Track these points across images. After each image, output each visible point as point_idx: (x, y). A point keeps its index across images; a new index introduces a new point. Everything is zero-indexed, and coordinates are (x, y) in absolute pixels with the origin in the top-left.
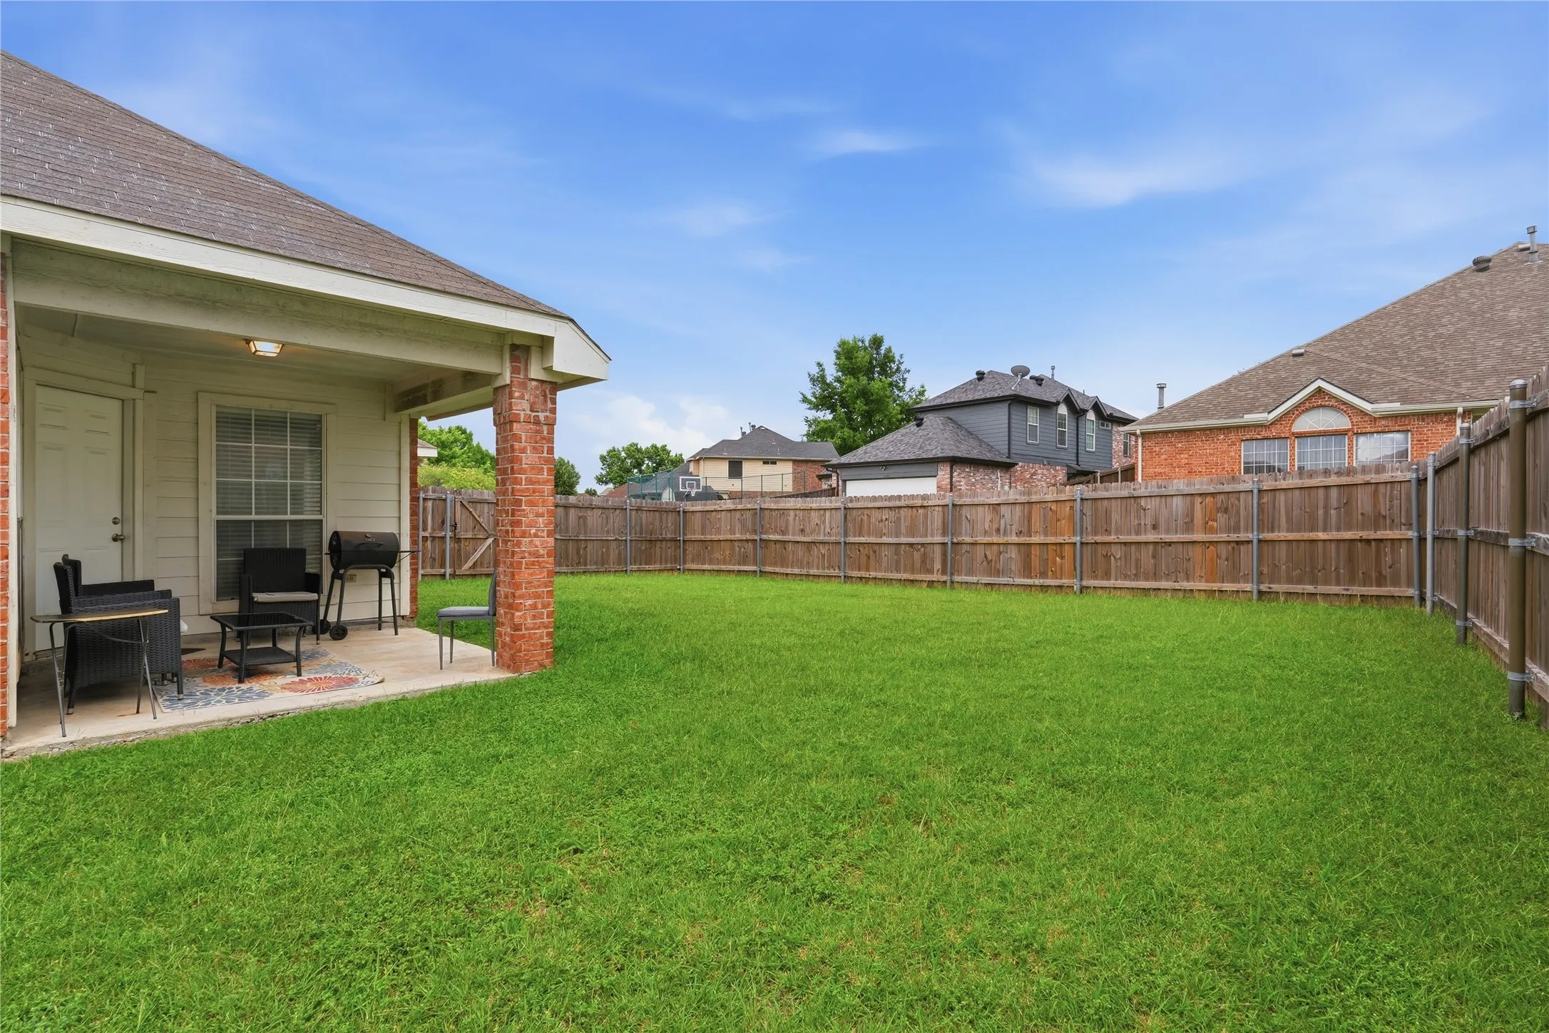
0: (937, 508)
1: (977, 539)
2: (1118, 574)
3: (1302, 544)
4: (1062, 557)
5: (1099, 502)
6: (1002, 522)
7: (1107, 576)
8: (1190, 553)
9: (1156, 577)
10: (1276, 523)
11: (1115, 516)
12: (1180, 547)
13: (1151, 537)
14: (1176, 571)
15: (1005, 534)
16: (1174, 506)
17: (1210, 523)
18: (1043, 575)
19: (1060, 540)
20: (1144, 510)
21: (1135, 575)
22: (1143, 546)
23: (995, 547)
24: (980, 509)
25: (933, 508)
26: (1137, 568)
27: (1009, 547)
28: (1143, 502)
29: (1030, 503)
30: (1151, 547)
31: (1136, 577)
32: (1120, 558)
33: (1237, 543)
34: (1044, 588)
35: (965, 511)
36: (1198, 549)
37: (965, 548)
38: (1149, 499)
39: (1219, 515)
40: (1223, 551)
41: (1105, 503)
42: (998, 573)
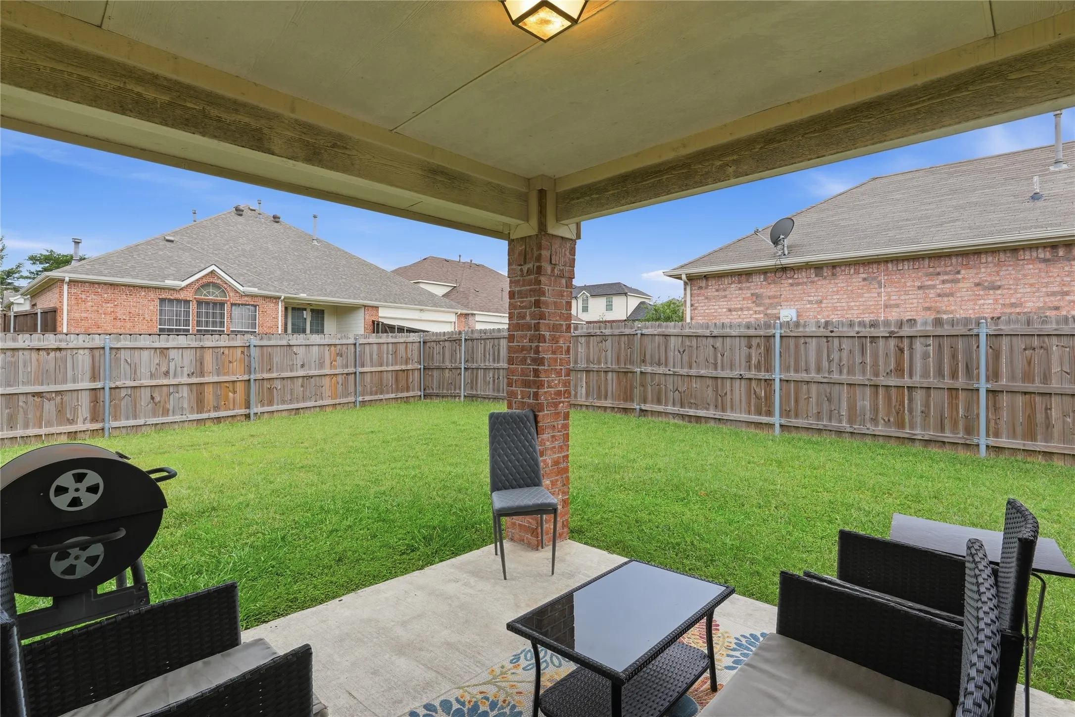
0: (81, 352)
1: (142, 382)
2: (280, 401)
3: (377, 373)
4: (235, 392)
5: (265, 349)
6: (172, 365)
7: (271, 403)
8: (323, 383)
9: (304, 399)
10: (365, 363)
11: (276, 359)
12: (318, 378)
13: (301, 373)
14: (316, 394)
15: (175, 375)
16: (314, 351)
17: (333, 363)
18: (216, 408)
19: (234, 378)
20: (296, 354)
21: (290, 400)
22: (295, 379)
23: (165, 389)
24: (146, 353)
25: (75, 351)
26: (291, 394)
27: (180, 387)
28: (295, 349)
29: (202, 347)
30: (300, 380)
31: (291, 401)
32: (280, 389)
33: (347, 374)
34: (218, 419)
35: (123, 354)
36: (328, 379)
37: (123, 393)
38: (298, 347)
39: (338, 358)
40: (340, 378)
41: (270, 349)
42: (166, 412)
